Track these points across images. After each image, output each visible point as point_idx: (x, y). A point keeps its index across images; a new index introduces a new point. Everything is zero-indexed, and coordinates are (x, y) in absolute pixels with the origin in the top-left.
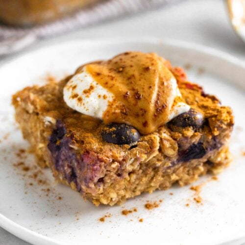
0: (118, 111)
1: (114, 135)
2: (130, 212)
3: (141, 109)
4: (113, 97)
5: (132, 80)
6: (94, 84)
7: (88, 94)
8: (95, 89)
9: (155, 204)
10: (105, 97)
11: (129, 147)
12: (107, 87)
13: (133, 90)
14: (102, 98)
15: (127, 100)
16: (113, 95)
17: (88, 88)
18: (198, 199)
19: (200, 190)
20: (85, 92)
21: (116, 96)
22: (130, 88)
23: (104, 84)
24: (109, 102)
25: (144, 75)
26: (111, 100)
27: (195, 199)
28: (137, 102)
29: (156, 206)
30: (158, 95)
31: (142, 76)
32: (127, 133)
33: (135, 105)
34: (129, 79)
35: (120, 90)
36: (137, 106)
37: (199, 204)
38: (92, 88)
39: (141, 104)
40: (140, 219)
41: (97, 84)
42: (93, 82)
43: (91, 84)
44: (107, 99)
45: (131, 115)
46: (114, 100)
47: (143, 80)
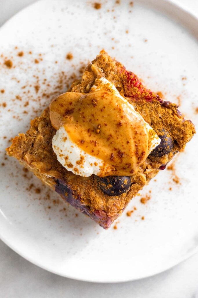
0: (109, 171)
1: (113, 192)
2: (132, 212)
3: (127, 164)
4: (102, 162)
5: (111, 140)
6: (83, 153)
7: (81, 165)
8: (85, 158)
9: (147, 196)
10: (96, 164)
11: (126, 194)
12: (94, 155)
13: (115, 149)
14: (93, 165)
15: (114, 161)
16: (101, 160)
17: (79, 159)
18: (176, 179)
19: (174, 168)
20: (78, 163)
21: (105, 161)
22: (112, 148)
23: (91, 152)
24: (100, 167)
25: (119, 131)
26: (101, 165)
27: (174, 180)
28: (122, 160)
29: (149, 198)
30: (136, 146)
31: (118, 133)
32: (121, 186)
33: (121, 162)
34: (108, 139)
35: (105, 154)
36: (123, 163)
37: (178, 185)
38: (82, 158)
39: (125, 161)
40: (141, 217)
41: (85, 153)
42: (81, 152)
43: (80, 155)
44: (99, 165)
45: (119, 170)
46: (105, 165)
47: (120, 138)
